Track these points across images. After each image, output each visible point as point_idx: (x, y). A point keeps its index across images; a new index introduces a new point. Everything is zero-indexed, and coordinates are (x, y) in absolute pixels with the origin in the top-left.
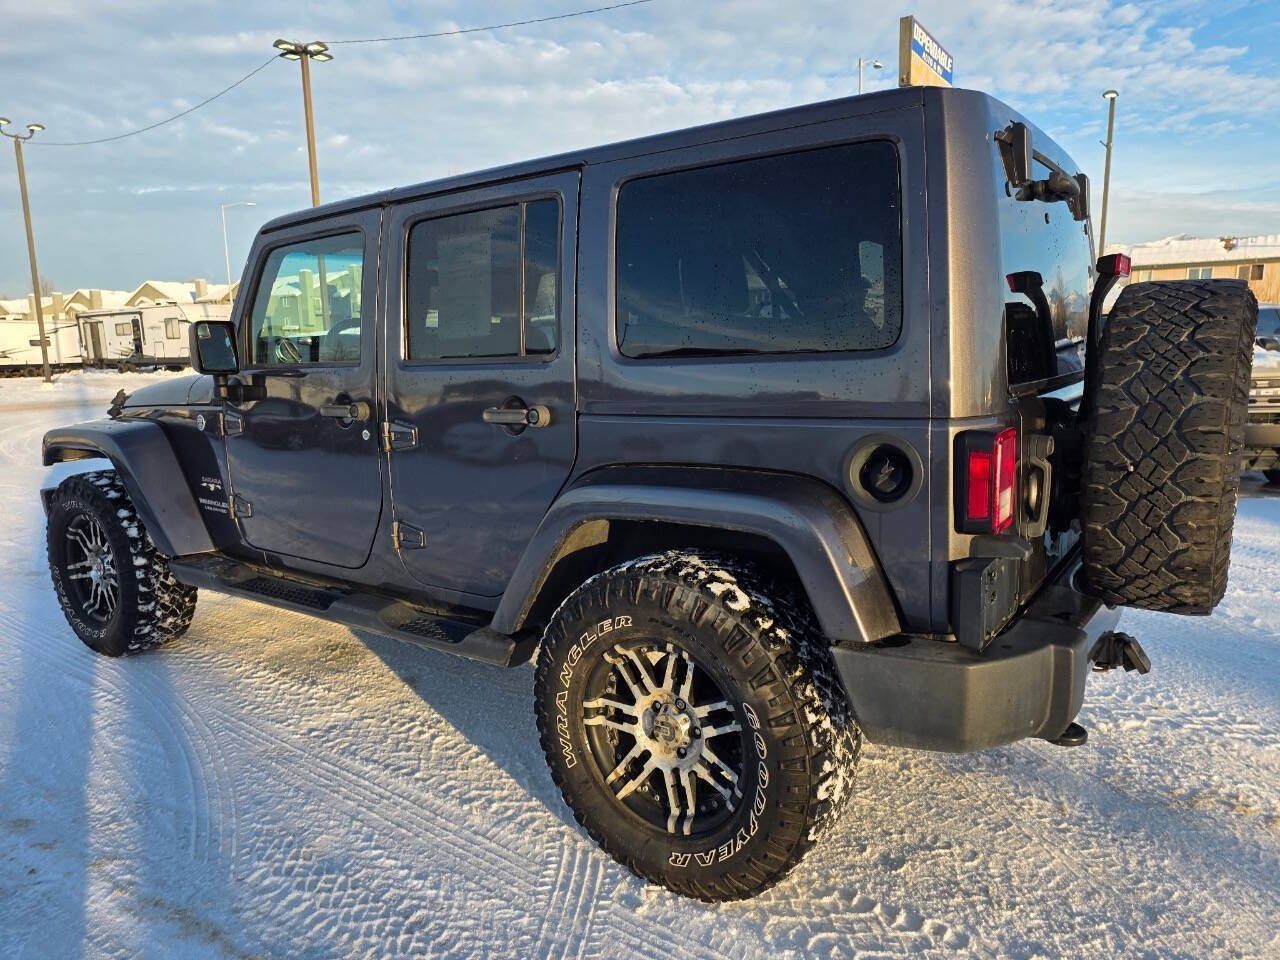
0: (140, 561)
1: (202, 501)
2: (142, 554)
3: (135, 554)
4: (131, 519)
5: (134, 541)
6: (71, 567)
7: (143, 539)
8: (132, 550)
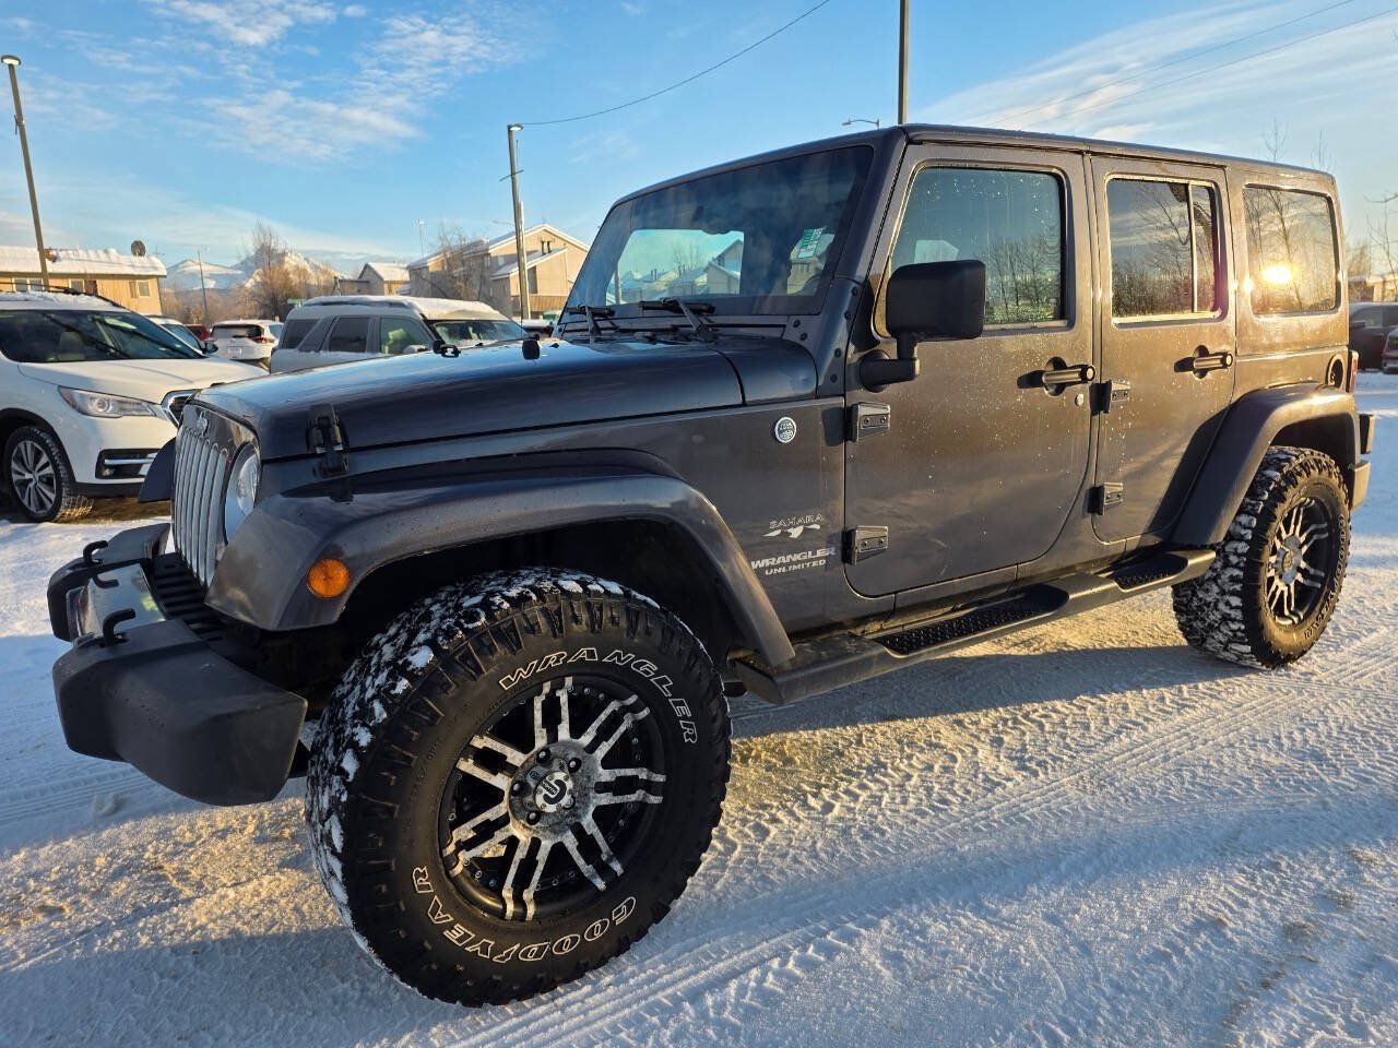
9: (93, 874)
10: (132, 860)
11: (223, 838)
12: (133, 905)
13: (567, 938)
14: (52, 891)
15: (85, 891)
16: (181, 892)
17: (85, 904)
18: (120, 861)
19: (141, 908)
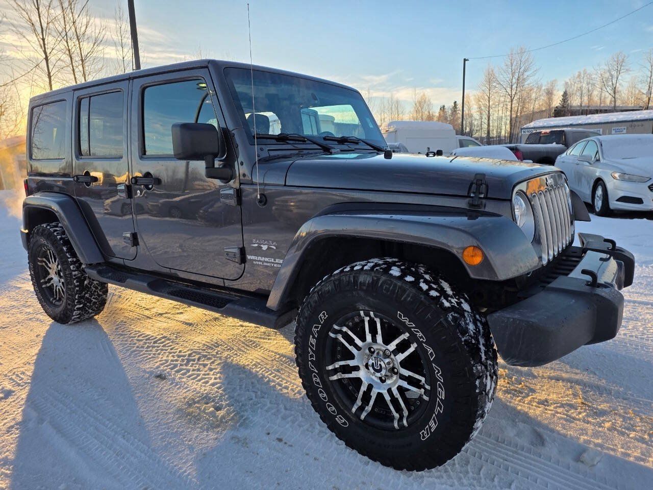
9: (613, 421)
10: (592, 417)
11: (546, 401)
12: (601, 396)
14: (636, 426)
15: (620, 415)
16: (581, 389)
17: (622, 409)
18: (598, 420)
19: (599, 394)
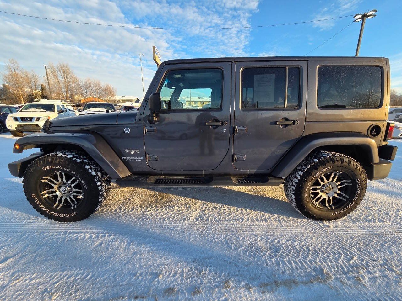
0: (99, 183)
1: (123, 158)
2: (99, 180)
3: (97, 181)
4: (91, 168)
5: (95, 176)
6: (43, 193)
7: (97, 175)
8: (96, 180)
13: (63, 214)
